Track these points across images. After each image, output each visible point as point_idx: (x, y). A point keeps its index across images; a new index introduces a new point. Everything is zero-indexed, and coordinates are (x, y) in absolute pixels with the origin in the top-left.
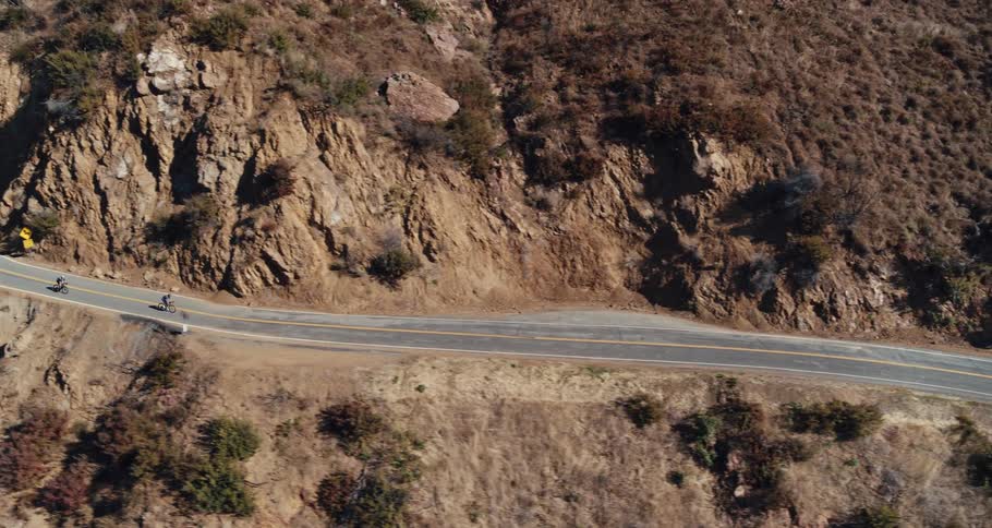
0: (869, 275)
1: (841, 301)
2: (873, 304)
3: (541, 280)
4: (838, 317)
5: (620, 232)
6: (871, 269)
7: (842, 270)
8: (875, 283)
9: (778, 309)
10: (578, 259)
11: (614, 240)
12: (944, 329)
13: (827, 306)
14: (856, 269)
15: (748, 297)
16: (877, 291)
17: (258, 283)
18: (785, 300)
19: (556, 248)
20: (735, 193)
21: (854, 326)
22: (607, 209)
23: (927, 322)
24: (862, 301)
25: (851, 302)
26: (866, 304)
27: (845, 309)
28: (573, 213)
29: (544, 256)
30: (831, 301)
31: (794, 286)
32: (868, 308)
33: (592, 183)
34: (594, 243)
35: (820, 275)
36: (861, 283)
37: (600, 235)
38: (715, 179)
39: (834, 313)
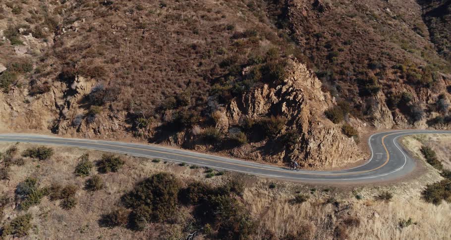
0: (114, 118)
1: (101, 128)
2: (114, 129)
3: (18, 126)
4: (100, 133)
5: (52, 111)
6: (114, 116)
7: (105, 117)
8: (116, 122)
9: (80, 131)
10: (34, 119)
11: (49, 113)
12: (140, 138)
13: (97, 129)
14: (110, 117)
15: (74, 127)
16: (116, 124)
18: (83, 127)
19: (28, 116)
20: (85, 95)
21: (106, 136)
22: (49, 103)
23: (135, 136)
24: (110, 128)
25: (105, 128)
26: (112, 129)
27: (103, 130)
28: (36, 104)
29: (23, 118)
30: (98, 128)
31: (87, 123)
32: (113, 130)
33: (45, 94)
34: (40, 114)
35: (96, 119)
36: (111, 121)
37: (45, 112)
38: (77, 90)
39: (99, 132)
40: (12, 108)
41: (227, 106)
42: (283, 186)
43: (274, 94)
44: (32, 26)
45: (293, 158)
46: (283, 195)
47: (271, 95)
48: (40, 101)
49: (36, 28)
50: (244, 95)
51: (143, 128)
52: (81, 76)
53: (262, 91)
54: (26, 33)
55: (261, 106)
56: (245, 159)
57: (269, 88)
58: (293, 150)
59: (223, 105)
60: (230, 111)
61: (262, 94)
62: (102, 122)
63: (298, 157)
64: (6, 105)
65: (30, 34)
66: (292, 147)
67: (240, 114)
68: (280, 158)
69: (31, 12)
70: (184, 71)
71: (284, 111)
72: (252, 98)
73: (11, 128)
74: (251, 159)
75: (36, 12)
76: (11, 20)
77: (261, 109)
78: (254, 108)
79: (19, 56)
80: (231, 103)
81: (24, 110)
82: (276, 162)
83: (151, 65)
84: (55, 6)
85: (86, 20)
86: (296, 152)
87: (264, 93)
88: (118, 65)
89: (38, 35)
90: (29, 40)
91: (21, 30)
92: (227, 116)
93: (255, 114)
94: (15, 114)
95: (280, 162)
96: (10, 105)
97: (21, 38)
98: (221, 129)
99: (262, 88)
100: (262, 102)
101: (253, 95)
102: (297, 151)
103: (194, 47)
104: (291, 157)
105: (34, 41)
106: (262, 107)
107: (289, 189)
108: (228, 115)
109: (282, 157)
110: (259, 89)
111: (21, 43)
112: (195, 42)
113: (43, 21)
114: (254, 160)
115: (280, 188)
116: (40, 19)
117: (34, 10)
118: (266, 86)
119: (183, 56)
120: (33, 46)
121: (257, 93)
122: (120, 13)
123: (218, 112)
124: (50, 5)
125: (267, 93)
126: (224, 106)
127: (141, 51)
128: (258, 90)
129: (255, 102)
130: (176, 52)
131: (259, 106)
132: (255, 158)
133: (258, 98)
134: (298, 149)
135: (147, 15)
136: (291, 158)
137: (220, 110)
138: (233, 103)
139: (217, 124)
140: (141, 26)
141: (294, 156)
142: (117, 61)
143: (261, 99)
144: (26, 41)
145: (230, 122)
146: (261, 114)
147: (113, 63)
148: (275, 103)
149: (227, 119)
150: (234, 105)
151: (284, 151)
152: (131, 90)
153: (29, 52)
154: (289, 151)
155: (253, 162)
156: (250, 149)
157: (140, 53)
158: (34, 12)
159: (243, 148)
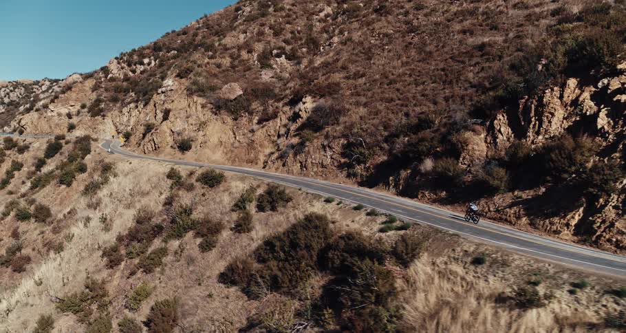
0: (328, 149)
1: (309, 160)
2: (325, 163)
3: (237, 159)
4: (306, 169)
5: (272, 142)
6: (328, 146)
7: (317, 146)
8: (329, 153)
9: (286, 164)
10: (254, 152)
11: (270, 145)
12: (355, 179)
13: (304, 163)
14: (323, 146)
15: (281, 160)
16: (329, 157)
17: (151, 149)
18: (290, 160)
19: (249, 148)
20: (306, 119)
21: (313, 174)
22: (272, 132)
23: (349, 176)
24: (320, 162)
25: (314, 161)
26: (322, 164)
27: (310, 165)
28: (260, 134)
29: (244, 150)
30: (306, 161)
31: (295, 155)
32: (323, 166)
33: (271, 122)
34: (261, 146)
35: (307, 149)
36: (323, 153)
37: (266, 143)
38: (300, 113)
39: (305, 167)
40: (235, 138)
41: (488, 123)
42: (505, 264)
43: (589, 97)
44: (288, 48)
45: (599, 227)
46: (495, 284)
47: (581, 99)
48: (264, 129)
49: (292, 49)
50: (524, 101)
51: (362, 165)
52: (310, 95)
53: (563, 91)
54: (278, 56)
55: (555, 120)
56: (494, 219)
57: (581, 86)
58: (603, 207)
59: (479, 121)
60: (493, 133)
61: (561, 97)
62: (312, 153)
63: (612, 225)
64: (232, 133)
65: (284, 56)
66: (601, 200)
67: (512, 139)
68: (568, 225)
69: (292, 32)
70: (451, 82)
71: (603, 127)
72: (537, 107)
73: (229, 160)
74: (506, 220)
75: (299, 32)
76: (269, 42)
77: (554, 127)
78: (540, 125)
79: (264, 80)
80: (496, 118)
81: (247, 141)
82: (557, 232)
83: (407, 78)
84: (324, 24)
85: (348, 33)
86: (610, 213)
87: (566, 95)
88: (362, 81)
89: (291, 57)
90: (281, 63)
91: (275, 52)
92: (486, 142)
93: (540, 137)
94: (237, 144)
95: (567, 234)
96: (235, 134)
97: (272, 62)
98: (469, 166)
99: (563, 86)
100: (560, 113)
101: (541, 99)
102: (613, 211)
103: (482, 47)
104: (594, 222)
105: (286, 64)
106: (557, 123)
107: (517, 272)
108: (488, 141)
109: (573, 223)
110: (556, 88)
111: (270, 67)
112: (486, 40)
113: (303, 41)
114: (510, 223)
115: (495, 266)
116: (301, 39)
117: (297, 29)
118: (572, 82)
119: (459, 61)
120: (283, 69)
121: (551, 97)
122: (390, 18)
123: (468, 134)
124: (318, 24)
125: (573, 97)
126: (482, 124)
127: (399, 61)
128: (552, 90)
129: (543, 112)
130: (451, 58)
131: (550, 122)
132: (513, 219)
133: (551, 105)
134: (615, 207)
135: (426, 15)
136: (595, 226)
137: (473, 131)
138: (502, 118)
139: (463, 155)
140: (413, 30)
141: (603, 222)
142: (363, 76)
143: (558, 107)
144: (277, 64)
145: (489, 153)
146: (554, 137)
147: (355, 79)
148: (588, 113)
149: (485, 148)
150: (501, 122)
151: (581, 209)
152: (362, 111)
153: (275, 76)
154: (592, 210)
155: (508, 227)
156: (509, 200)
157: (397, 63)
158: (296, 32)
159: (496, 198)
